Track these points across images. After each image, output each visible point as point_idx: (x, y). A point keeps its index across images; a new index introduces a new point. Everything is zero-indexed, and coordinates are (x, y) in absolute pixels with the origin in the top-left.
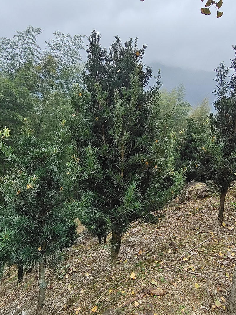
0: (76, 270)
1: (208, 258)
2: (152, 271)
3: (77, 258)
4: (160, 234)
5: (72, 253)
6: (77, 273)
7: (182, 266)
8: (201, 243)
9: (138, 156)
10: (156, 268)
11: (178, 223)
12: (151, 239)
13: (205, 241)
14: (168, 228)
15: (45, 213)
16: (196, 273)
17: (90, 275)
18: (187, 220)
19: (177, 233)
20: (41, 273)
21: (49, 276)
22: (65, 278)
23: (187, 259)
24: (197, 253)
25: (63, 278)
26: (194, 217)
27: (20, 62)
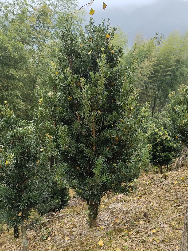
0: (58, 234)
1: (176, 232)
2: (119, 240)
3: (61, 222)
4: (140, 203)
5: (56, 216)
6: (58, 236)
7: (148, 238)
8: (174, 217)
9: (108, 132)
10: (124, 237)
11: (161, 192)
12: (130, 207)
13: (179, 215)
14: (150, 196)
15: (24, 183)
16: (159, 245)
17: (69, 239)
18: (170, 189)
19: (156, 203)
20: (23, 234)
21: (35, 236)
22: (48, 240)
23: (155, 231)
24: (167, 226)
25: (46, 240)
26: (178, 187)
27: (13, 14)
